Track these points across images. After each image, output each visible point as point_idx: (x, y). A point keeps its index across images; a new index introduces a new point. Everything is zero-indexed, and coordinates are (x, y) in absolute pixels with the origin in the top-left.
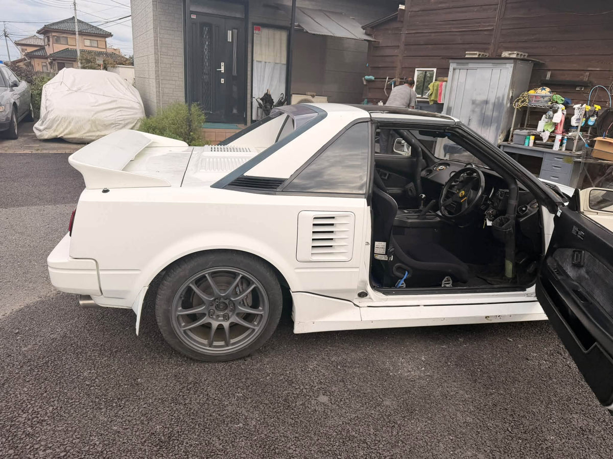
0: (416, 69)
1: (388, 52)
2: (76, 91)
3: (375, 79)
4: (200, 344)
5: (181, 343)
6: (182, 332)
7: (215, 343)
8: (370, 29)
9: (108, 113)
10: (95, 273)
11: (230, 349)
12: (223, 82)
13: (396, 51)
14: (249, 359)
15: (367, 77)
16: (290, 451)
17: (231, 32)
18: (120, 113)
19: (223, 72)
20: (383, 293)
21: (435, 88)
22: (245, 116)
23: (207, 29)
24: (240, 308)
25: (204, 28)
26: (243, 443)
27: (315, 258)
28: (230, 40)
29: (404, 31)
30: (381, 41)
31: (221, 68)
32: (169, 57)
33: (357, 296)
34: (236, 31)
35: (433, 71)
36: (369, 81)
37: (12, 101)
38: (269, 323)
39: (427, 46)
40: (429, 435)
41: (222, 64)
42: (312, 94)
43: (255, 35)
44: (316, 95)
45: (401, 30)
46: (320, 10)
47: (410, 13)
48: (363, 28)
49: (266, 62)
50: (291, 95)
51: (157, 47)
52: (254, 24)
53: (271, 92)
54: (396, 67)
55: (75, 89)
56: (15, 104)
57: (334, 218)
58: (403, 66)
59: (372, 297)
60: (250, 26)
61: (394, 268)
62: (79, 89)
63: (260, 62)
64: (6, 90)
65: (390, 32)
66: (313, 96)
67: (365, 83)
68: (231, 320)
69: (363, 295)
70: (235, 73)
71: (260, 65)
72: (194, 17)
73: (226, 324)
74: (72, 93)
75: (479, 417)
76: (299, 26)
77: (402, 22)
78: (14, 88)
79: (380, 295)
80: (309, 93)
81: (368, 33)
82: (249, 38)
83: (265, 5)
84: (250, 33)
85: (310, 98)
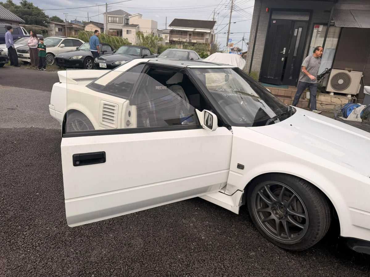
10: (55, 111)
12: (283, 60)
17: (297, 30)
19: (284, 53)
22: (296, 81)
25: (280, 29)
28: (295, 34)
31: (283, 51)
34: (300, 29)
41: (285, 49)
42: (349, 69)
43: (314, 31)
44: (353, 71)
50: (333, 70)
52: (315, 24)
57: (114, 106)
60: (311, 25)
66: (350, 71)
70: (295, 55)
72: (274, 22)
76: (334, 22)
80: (346, 69)
82: (310, 33)
83: (325, 11)
84: (310, 30)
85: (346, 72)
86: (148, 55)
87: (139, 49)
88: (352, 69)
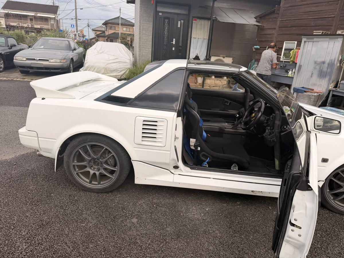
0: (285, 42)
1: (269, 32)
2: (101, 53)
3: (260, 47)
4: (85, 181)
5: (74, 179)
6: (76, 174)
7: (93, 182)
8: (259, 18)
9: (113, 65)
10: (37, 138)
11: (99, 187)
12: (174, 50)
13: (274, 32)
14: (110, 194)
15: (255, 47)
16: (99, 242)
17: (180, 22)
18: (119, 65)
19: (174, 44)
20: (190, 168)
21: (294, 54)
23: (167, 20)
24: (104, 165)
25: (166, 20)
26: (79, 233)
27: (144, 143)
28: (179, 26)
29: (279, 19)
30: (266, 25)
31: (173, 42)
32: (146, 36)
33: (173, 168)
34: (182, 21)
35: (295, 43)
36: (256, 49)
37: (71, 57)
38: (120, 176)
39: (293, 28)
40: (180, 251)
41: (174, 39)
42: (223, 56)
43: (193, 23)
44: (226, 57)
45: (277, 19)
46: (232, 8)
47: (283, 8)
48: (255, 18)
49: (199, 38)
50: (211, 57)
51: (140, 31)
52: (193, 17)
53: (199, 55)
54: (273, 41)
55: (101, 52)
56: (72, 59)
57: (157, 122)
58: (277, 40)
59: (182, 169)
60: (191, 18)
61: (201, 155)
62: (103, 52)
63: (196, 38)
64: (70, 52)
65: (271, 20)
67: (254, 50)
68: (100, 171)
69: (176, 167)
70: (181, 45)
71: (195, 40)
72: (160, 14)
73: (97, 173)
74: (98, 54)
75: (218, 248)
76: (215, 18)
77: (278, 14)
78: (74, 51)
79: (188, 169)
80: (221, 56)
81: (258, 21)
82: (190, 25)
83: (200, 7)
84: (190, 22)
85: (222, 58)
86: (16, 45)
87: (3, 38)
88: (225, 56)
